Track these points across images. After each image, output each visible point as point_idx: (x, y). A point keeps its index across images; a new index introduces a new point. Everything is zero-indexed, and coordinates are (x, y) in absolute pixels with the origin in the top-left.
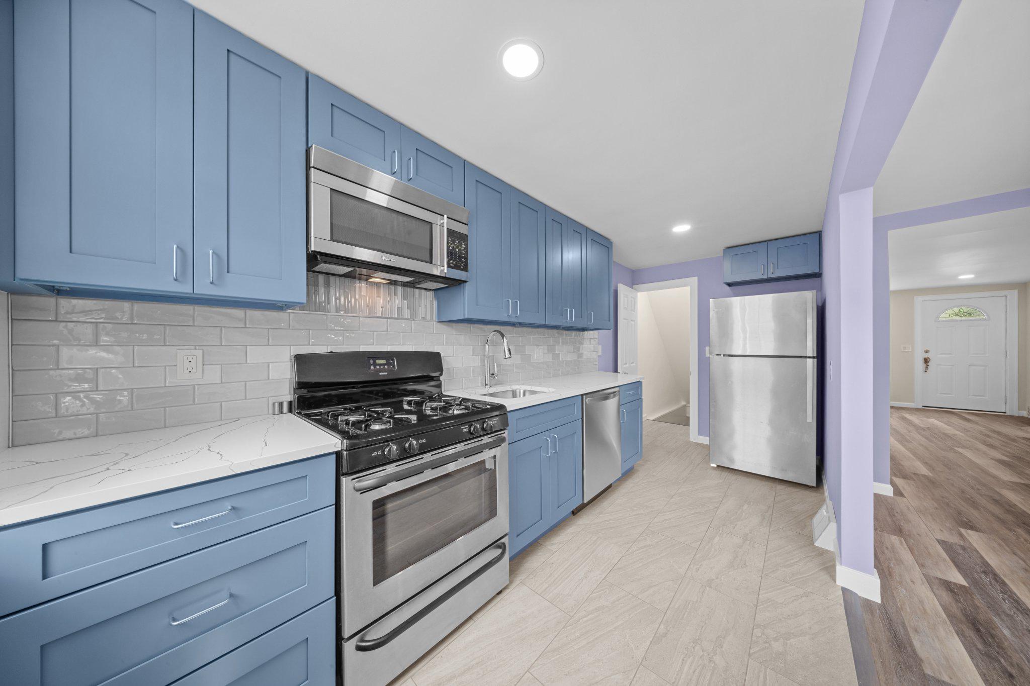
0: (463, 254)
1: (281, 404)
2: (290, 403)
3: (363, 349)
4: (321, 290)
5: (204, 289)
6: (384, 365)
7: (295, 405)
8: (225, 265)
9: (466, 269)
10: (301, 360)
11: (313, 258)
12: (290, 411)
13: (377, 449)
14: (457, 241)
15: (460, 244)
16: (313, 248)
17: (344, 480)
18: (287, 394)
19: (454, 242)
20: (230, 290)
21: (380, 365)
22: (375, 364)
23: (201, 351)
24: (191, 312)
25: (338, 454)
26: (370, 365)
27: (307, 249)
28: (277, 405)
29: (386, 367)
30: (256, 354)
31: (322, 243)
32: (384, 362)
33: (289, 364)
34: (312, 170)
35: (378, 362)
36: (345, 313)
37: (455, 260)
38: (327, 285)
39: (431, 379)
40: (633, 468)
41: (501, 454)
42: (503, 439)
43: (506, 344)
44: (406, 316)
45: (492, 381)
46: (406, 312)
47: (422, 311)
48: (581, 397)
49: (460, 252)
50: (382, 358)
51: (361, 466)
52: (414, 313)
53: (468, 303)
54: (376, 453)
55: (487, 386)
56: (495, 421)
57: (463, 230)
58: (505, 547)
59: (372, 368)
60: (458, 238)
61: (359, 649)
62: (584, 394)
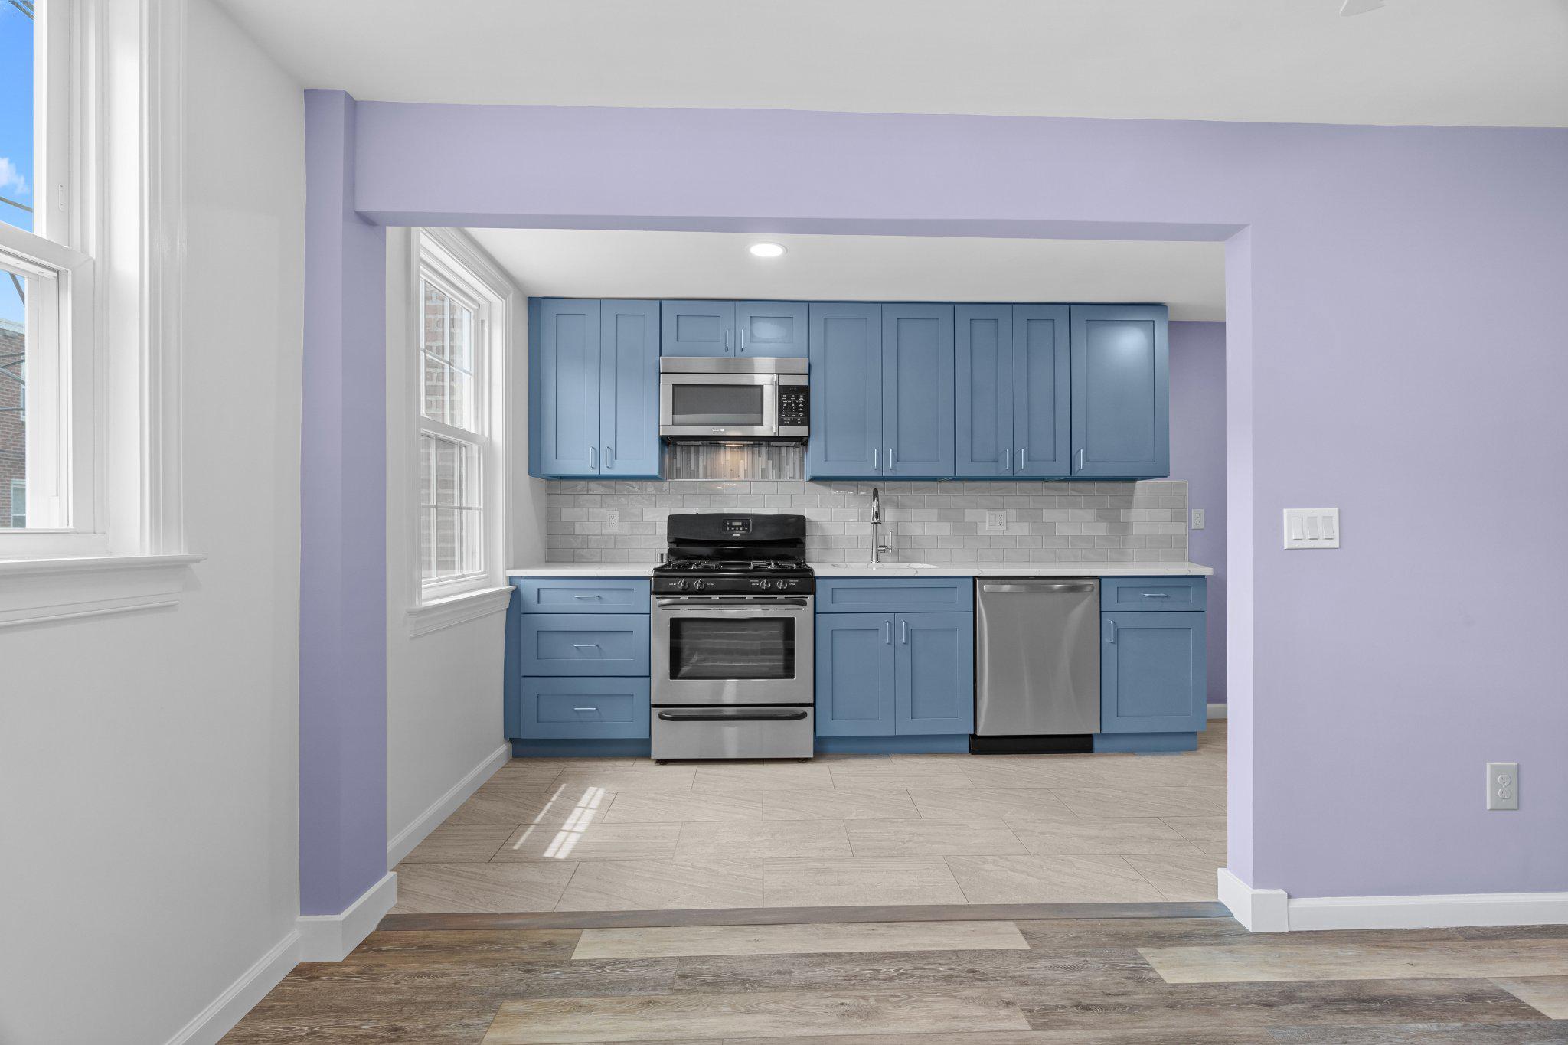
0: (801, 407)
3: (726, 511)
4: (692, 456)
5: (605, 472)
6: (739, 527)
8: (616, 455)
9: (807, 422)
10: (673, 520)
11: (667, 442)
13: (674, 581)
14: (793, 396)
15: (797, 398)
16: (663, 434)
17: (652, 596)
18: (666, 548)
19: (788, 398)
20: (622, 470)
21: (735, 527)
22: (731, 526)
23: (617, 512)
24: (613, 485)
25: (651, 580)
26: (726, 526)
27: (659, 434)
29: (741, 529)
30: (649, 515)
31: (667, 427)
32: (740, 524)
33: (664, 523)
35: (734, 524)
36: (712, 478)
37: (791, 416)
38: (697, 452)
40: (1192, 749)
41: (802, 617)
42: (804, 604)
43: (878, 507)
44: (770, 478)
45: (881, 555)
46: (771, 473)
47: (789, 470)
48: (971, 580)
49: (797, 405)
50: (738, 520)
51: (662, 590)
52: (780, 474)
53: (814, 460)
54: (672, 584)
55: (874, 561)
56: (793, 583)
57: (802, 381)
58: (804, 715)
59: (728, 529)
60: (793, 392)
61: (661, 717)
62: (980, 577)
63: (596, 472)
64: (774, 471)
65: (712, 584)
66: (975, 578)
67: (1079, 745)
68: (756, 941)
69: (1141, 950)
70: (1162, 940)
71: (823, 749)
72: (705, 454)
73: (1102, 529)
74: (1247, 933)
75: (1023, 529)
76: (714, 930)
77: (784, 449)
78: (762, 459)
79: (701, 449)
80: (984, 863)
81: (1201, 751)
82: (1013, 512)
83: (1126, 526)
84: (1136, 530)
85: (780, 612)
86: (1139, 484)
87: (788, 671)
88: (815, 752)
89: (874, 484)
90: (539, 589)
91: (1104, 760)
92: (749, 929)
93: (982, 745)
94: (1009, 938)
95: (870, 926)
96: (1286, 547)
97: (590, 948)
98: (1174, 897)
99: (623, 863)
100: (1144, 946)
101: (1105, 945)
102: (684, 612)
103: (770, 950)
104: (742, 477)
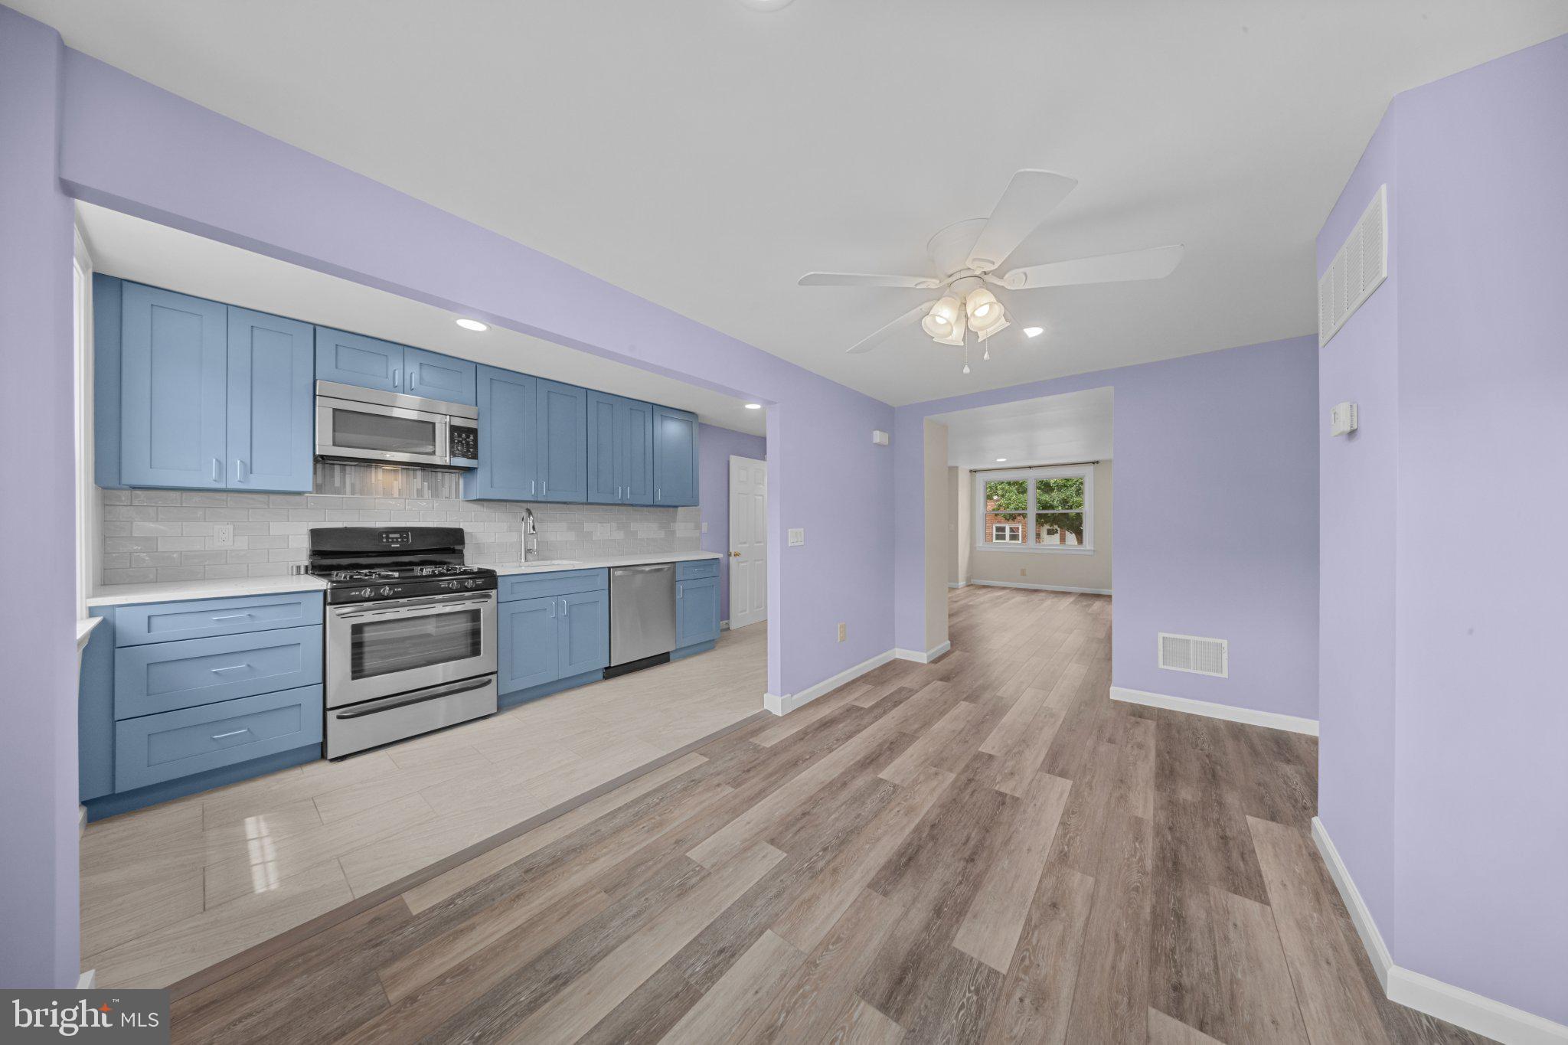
0: (470, 444)
1: (299, 568)
2: (307, 567)
3: (379, 525)
5: (234, 484)
6: (397, 538)
7: (310, 568)
8: (249, 469)
9: (475, 457)
10: (316, 534)
11: (321, 460)
12: (307, 572)
13: (356, 591)
14: (463, 435)
15: (468, 437)
16: (317, 453)
17: (328, 607)
18: (305, 560)
19: (460, 436)
20: (254, 484)
21: (392, 538)
22: (387, 538)
23: (232, 526)
24: (225, 498)
25: (325, 592)
26: (382, 538)
27: (314, 453)
28: (295, 568)
29: (399, 540)
30: (277, 528)
31: (326, 447)
32: (398, 536)
33: (307, 536)
34: (317, 397)
35: (391, 536)
36: (361, 494)
37: (460, 451)
38: (343, 471)
39: (453, 551)
40: (712, 648)
41: (486, 608)
42: (489, 597)
43: (533, 521)
44: (426, 496)
45: (529, 556)
46: (427, 493)
47: (445, 491)
48: (607, 569)
49: (468, 443)
50: (395, 533)
51: (342, 600)
52: (436, 493)
53: (480, 486)
54: (354, 593)
55: (523, 561)
56: (479, 582)
57: (472, 424)
58: (489, 681)
59: (385, 540)
60: (464, 432)
61: (339, 717)
62: (613, 567)
63: (222, 486)
64: (430, 491)
65: (400, 589)
66: (609, 568)
67: (663, 659)
68: (560, 828)
69: (751, 740)
70: (755, 732)
71: (504, 704)
72: (353, 473)
73: (662, 534)
74: (779, 718)
75: (619, 535)
76: (522, 838)
77: (440, 474)
78: (418, 479)
79: (348, 468)
80: (660, 732)
81: (716, 648)
82: (614, 524)
83: (673, 532)
84: (678, 535)
85: (469, 605)
86: (679, 509)
87: (475, 650)
88: (498, 709)
89: (529, 506)
90: (149, 617)
91: (677, 664)
92: (549, 824)
93: (611, 672)
94: (697, 760)
95: (624, 787)
96: (790, 545)
97: (417, 903)
98: (749, 714)
99: (391, 839)
100: (750, 738)
101: (737, 744)
102: (369, 617)
103: (575, 827)
104: (396, 495)
